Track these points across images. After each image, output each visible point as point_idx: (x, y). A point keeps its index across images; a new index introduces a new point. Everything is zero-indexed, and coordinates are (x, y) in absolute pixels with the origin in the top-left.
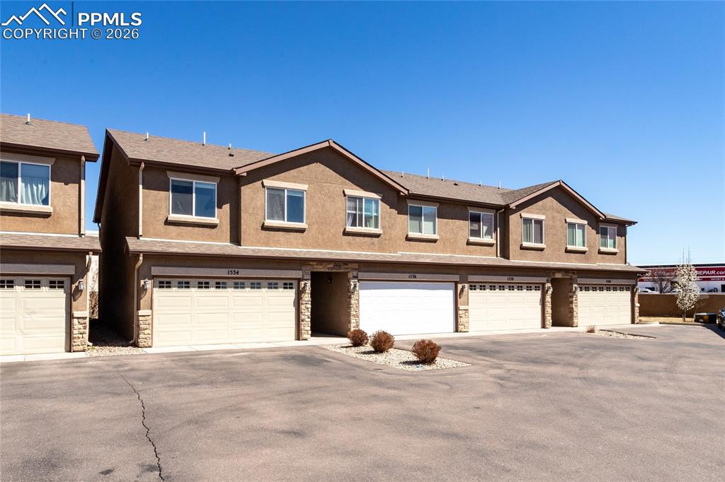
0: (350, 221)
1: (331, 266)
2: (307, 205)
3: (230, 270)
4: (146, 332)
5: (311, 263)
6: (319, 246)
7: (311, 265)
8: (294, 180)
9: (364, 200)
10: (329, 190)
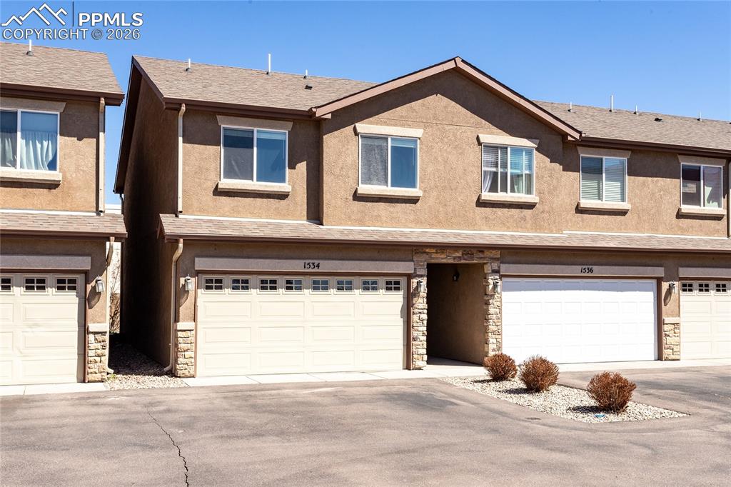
0: (488, 183)
1: (459, 254)
2: (422, 160)
3: (307, 261)
4: (187, 354)
5: (427, 250)
6: (440, 224)
7: (427, 253)
8: (403, 122)
9: (509, 149)
10: (455, 135)
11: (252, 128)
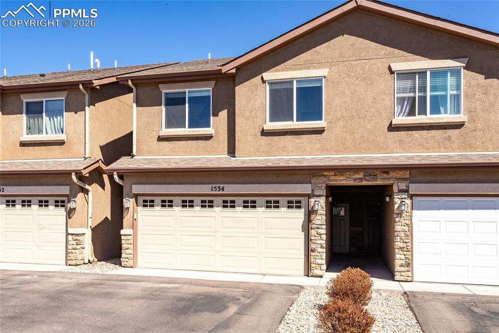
2: (328, 95)
3: (214, 186)
5: (325, 173)
6: (347, 150)
7: (325, 176)
8: (308, 66)
10: (363, 69)
11: (184, 90)
